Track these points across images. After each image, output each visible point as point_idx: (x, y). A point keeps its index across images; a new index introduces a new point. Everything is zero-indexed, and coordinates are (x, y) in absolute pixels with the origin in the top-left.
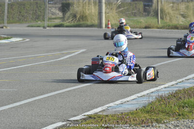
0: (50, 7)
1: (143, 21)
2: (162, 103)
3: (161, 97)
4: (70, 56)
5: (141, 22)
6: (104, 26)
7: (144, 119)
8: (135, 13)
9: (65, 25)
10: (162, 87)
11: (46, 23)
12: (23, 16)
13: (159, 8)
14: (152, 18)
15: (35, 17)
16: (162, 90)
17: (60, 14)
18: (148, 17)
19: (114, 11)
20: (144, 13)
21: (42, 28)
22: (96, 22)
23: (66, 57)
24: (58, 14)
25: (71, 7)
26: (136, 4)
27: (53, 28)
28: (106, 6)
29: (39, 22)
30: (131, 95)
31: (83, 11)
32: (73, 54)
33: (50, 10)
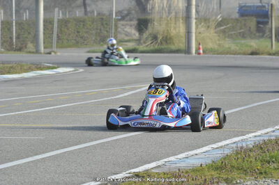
0: (123, 25)
6: (194, 51)
8: (245, 33)
10: (251, 135)
12: (82, 37)
15: (98, 39)
17: (136, 35)
18: (261, 40)
19: (212, 31)
20: (257, 34)
23: (126, 94)
24: (134, 34)
25: (149, 25)
26: (245, 20)
30: (203, 146)
31: (167, 30)
32: (139, 90)
33: (123, 29)
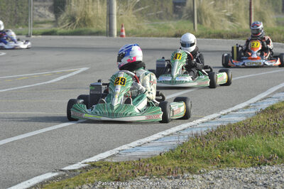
0: (36, 6)
1: (173, 27)
2: (198, 144)
3: (196, 135)
4: (65, 77)
5: (169, 28)
6: (115, 33)
7: (171, 167)
8: (161, 14)
9: (59, 31)
10: (199, 121)
11: (31, 29)
13: (196, 8)
14: (185, 21)
15: (14, 20)
16: (198, 126)
17: (52, 17)
18: (179, 21)
19: (130, 12)
20: (174, 15)
21: (24, 37)
22: (104, 28)
23: (59, 79)
24: (48, 16)
25: (66, 6)
26: (162, 1)
27: (40, 36)
28: (118, 5)
29: (20, 28)
30: (153, 134)
31: (85, 12)
32: (70, 75)
33: (37, 10)
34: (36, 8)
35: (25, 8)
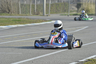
4: (80, 30)
11: (69, 13)
12: (58, 10)
15: (64, 10)
17: (76, 9)
21: (67, 16)
22: (94, 13)
23: (78, 30)
24: (75, 9)
25: (81, 6)
27: (72, 16)
29: (66, 13)
31: (88, 7)
32: (82, 29)
33: (71, 7)
34: (71, 6)
35: (68, 6)
